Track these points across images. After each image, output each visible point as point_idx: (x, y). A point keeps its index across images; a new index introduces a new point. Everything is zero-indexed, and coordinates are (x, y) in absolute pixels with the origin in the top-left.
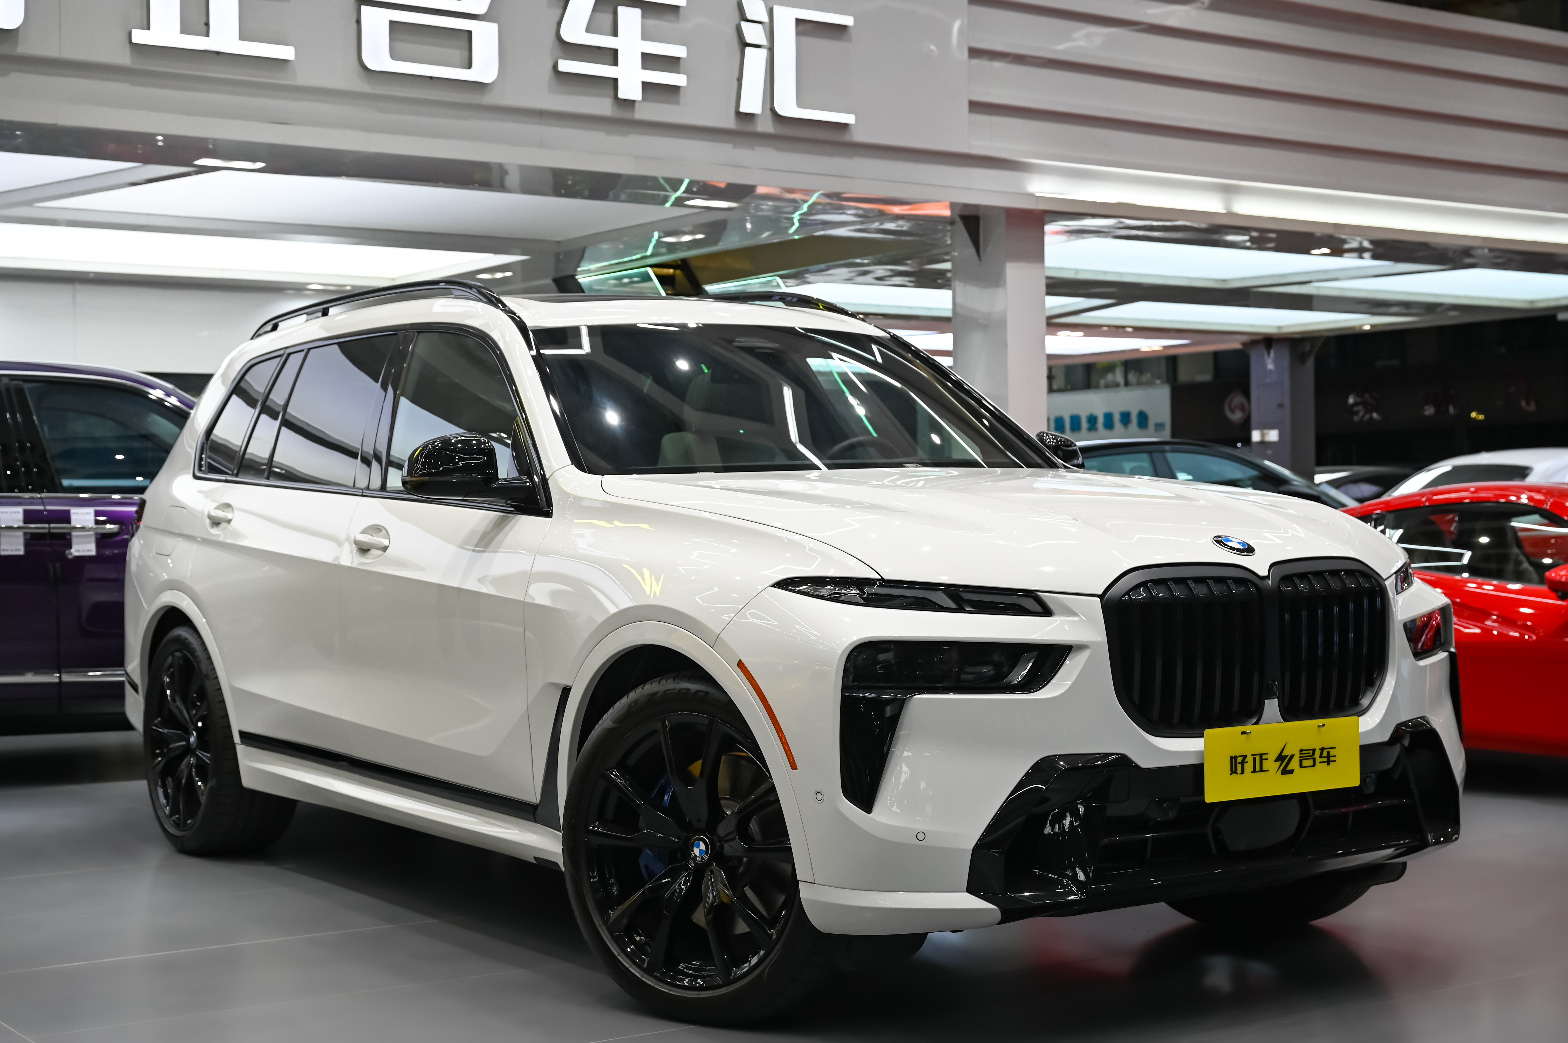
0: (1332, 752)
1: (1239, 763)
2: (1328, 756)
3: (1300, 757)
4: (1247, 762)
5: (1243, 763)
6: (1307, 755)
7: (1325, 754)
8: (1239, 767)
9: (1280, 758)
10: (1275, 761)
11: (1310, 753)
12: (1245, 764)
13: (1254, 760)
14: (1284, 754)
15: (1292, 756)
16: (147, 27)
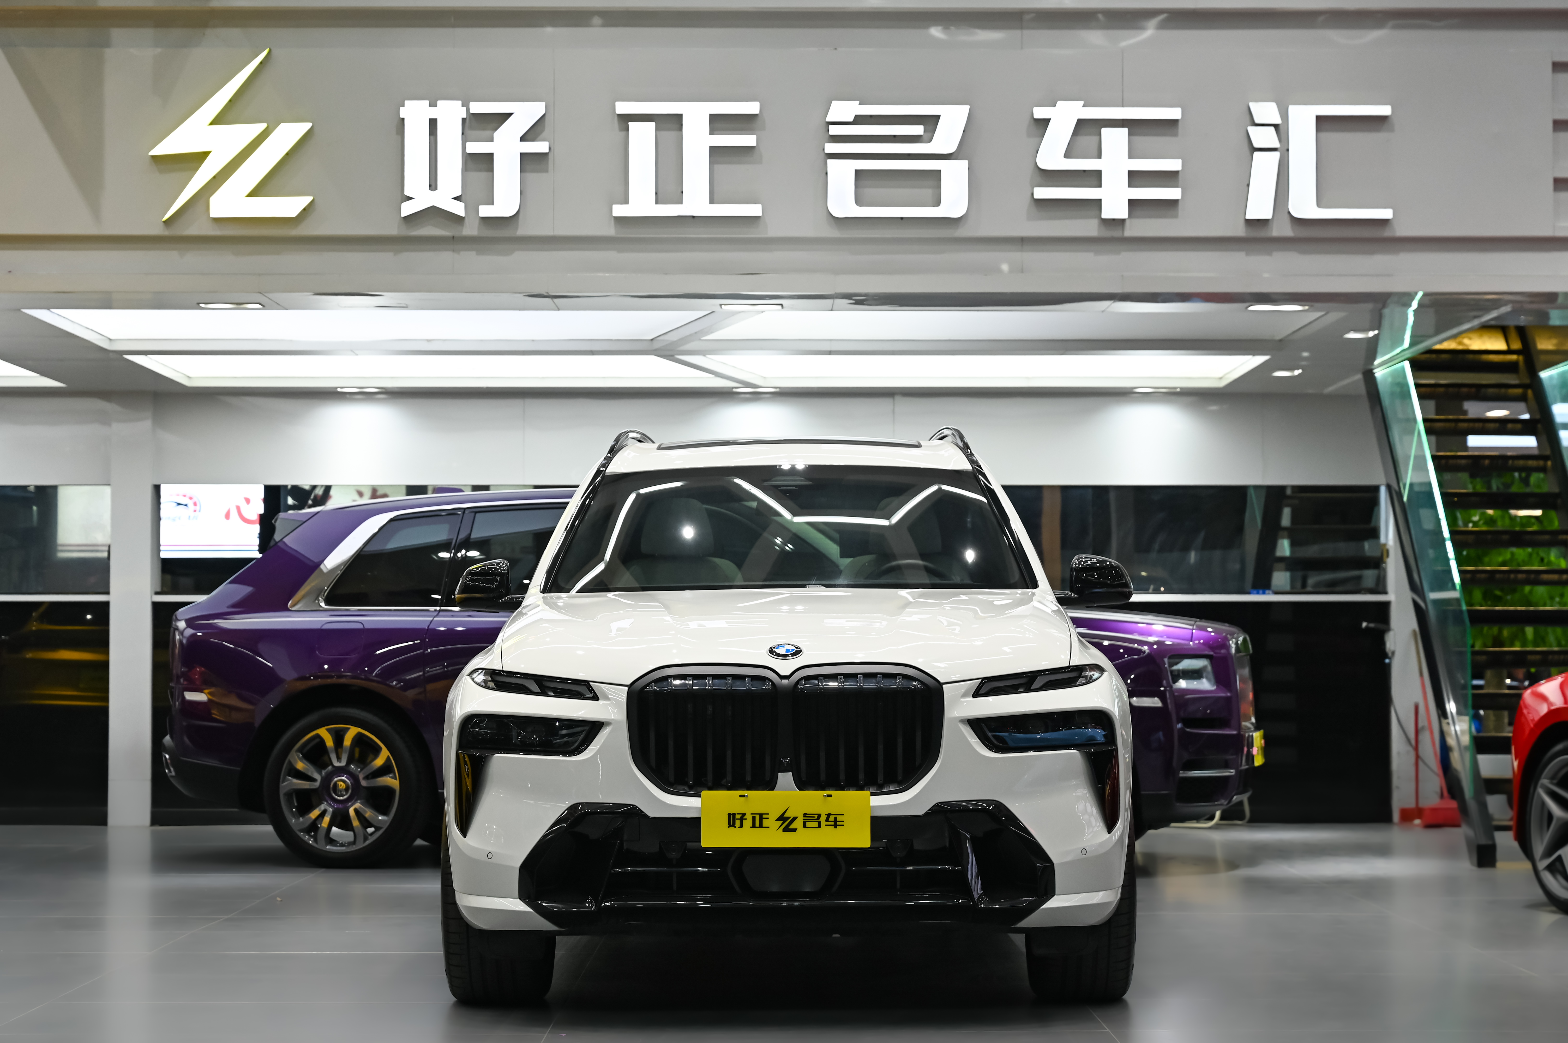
0: (838, 819)
1: (738, 819)
2: (834, 821)
3: (803, 819)
4: (748, 819)
5: (742, 819)
6: (811, 819)
7: (830, 819)
8: (741, 822)
9: (782, 818)
10: (777, 820)
11: (813, 817)
12: (744, 820)
13: (754, 818)
14: (786, 815)
15: (795, 818)
16: (626, 202)
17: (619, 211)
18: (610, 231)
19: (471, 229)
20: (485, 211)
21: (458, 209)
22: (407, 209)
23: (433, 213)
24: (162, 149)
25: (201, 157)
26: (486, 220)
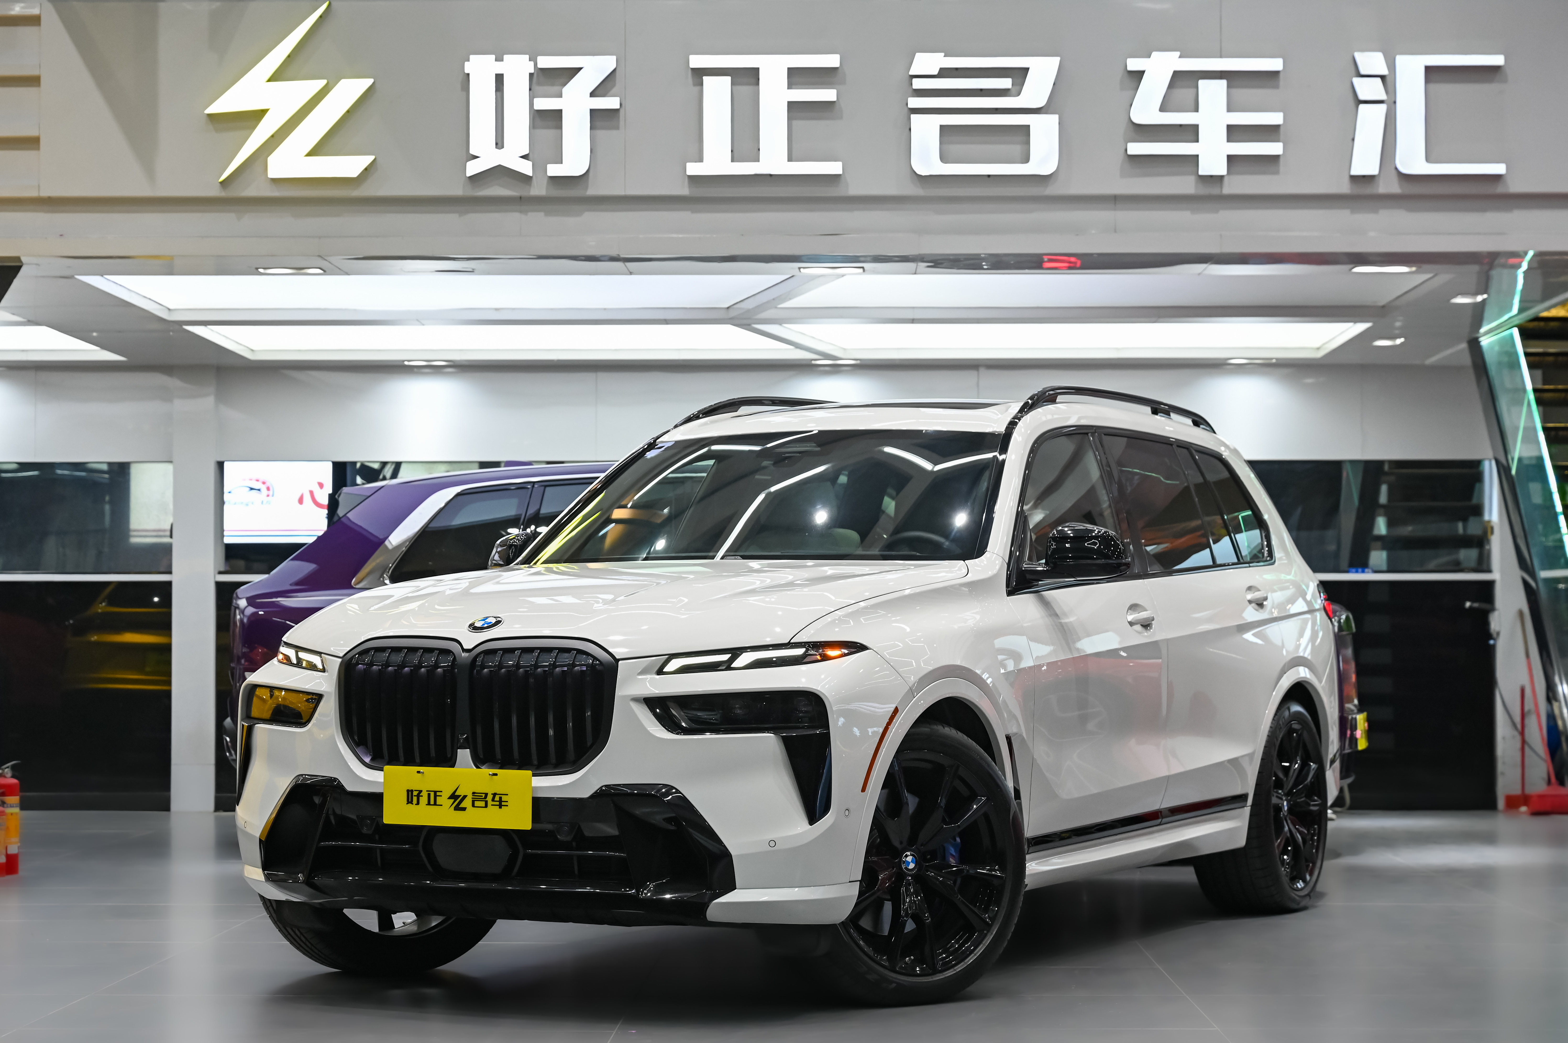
0: (504, 798)
1: (415, 796)
2: (500, 800)
3: (472, 798)
4: (422, 796)
5: (418, 796)
6: (479, 798)
7: (497, 798)
8: (415, 799)
9: (454, 796)
10: (449, 798)
11: (482, 796)
12: (420, 797)
13: (429, 795)
14: (458, 793)
15: (465, 797)
16: (701, 160)
17: (693, 169)
18: (684, 190)
19: (539, 189)
20: (554, 170)
21: (526, 168)
22: (473, 168)
23: (500, 172)
24: (219, 106)
25: (258, 115)
26: (553, 179)
